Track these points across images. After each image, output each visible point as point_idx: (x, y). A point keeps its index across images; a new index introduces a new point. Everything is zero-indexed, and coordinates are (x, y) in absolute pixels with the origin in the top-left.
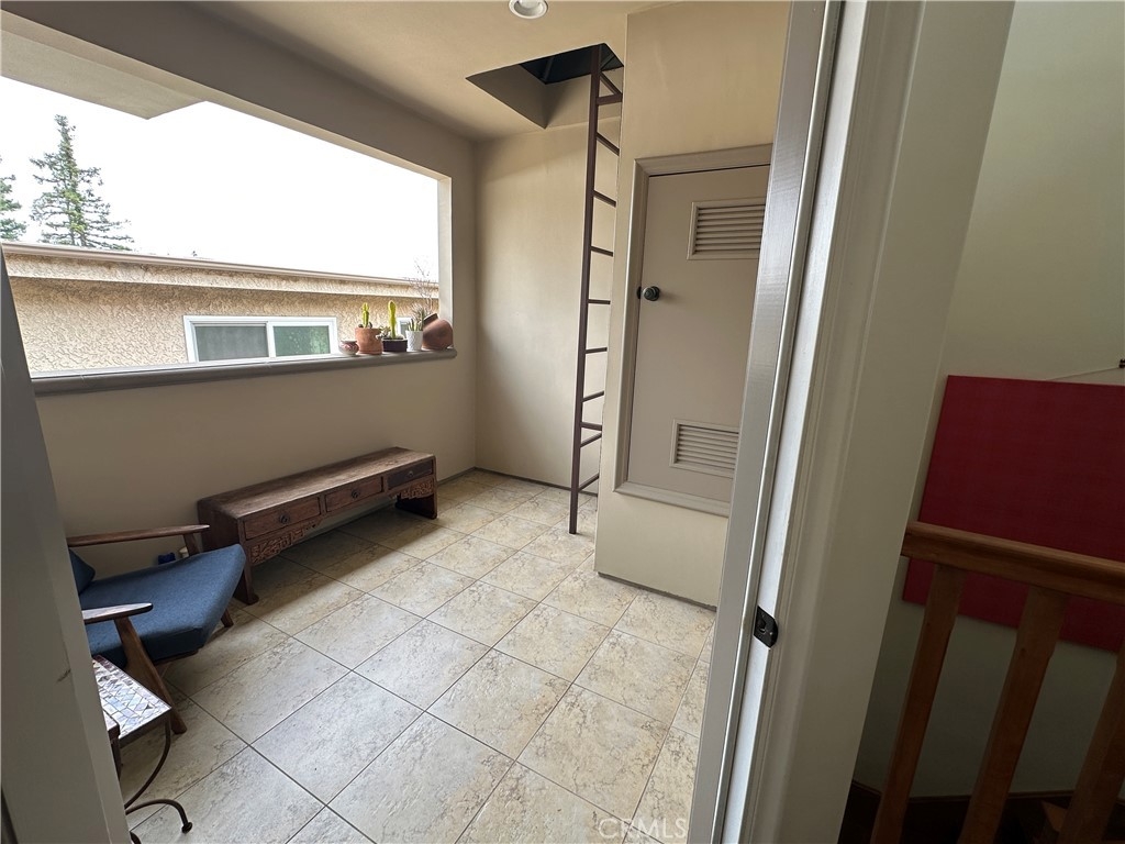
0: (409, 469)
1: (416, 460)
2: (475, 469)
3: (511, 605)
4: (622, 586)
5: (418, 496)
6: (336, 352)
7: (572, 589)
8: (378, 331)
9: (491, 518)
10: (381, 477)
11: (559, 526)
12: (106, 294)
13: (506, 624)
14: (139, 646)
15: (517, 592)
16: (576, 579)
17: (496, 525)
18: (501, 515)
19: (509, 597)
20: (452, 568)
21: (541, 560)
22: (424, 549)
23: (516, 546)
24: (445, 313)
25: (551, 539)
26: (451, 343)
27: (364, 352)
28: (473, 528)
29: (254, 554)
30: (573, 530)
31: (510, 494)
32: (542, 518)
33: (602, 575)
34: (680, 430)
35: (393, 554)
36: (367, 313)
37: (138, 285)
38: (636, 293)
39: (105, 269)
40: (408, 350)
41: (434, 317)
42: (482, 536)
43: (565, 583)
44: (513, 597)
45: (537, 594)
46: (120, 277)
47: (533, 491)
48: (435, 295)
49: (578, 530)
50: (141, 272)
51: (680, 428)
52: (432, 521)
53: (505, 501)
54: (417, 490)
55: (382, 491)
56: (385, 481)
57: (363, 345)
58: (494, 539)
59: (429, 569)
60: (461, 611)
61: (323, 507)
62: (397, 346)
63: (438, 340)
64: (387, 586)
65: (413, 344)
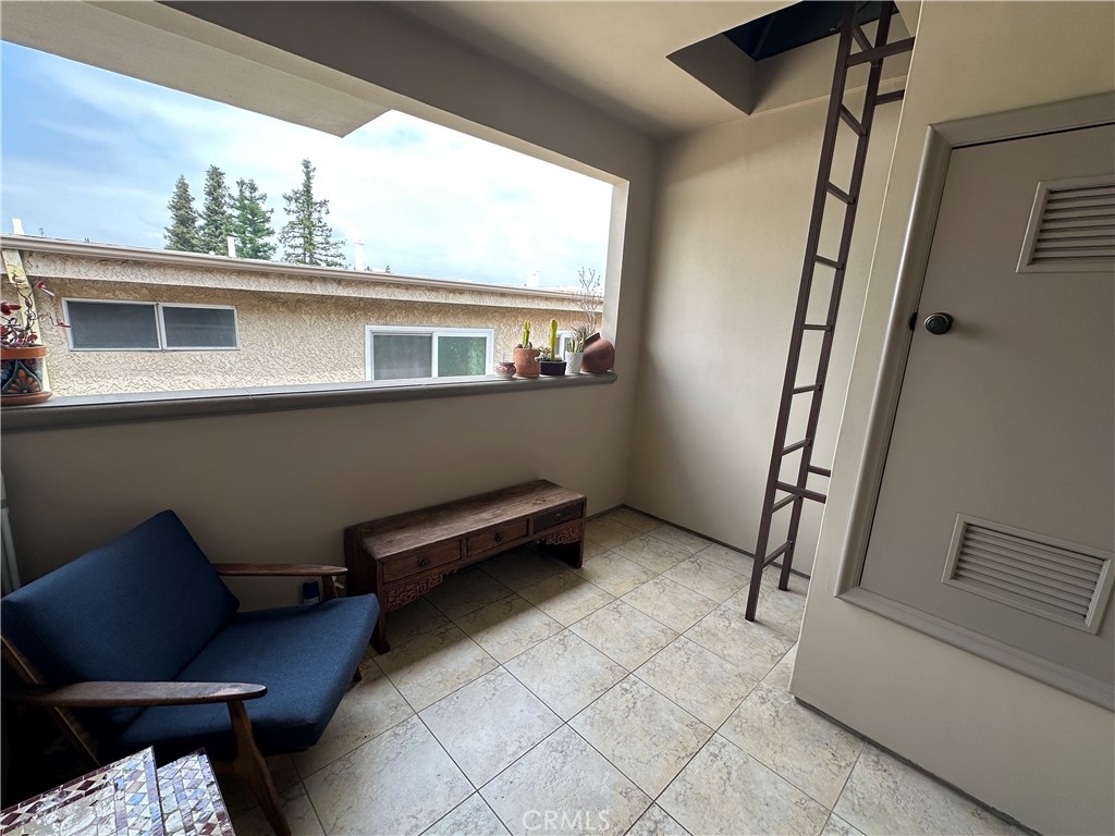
0: (559, 511)
1: (566, 500)
2: (624, 506)
3: (676, 726)
4: (835, 730)
5: (564, 542)
6: (492, 373)
7: (760, 718)
8: (537, 352)
9: (644, 578)
10: (526, 519)
11: (729, 603)
12: (307, 305)
13: (672, 759)
14: (249, 734)
15: (682, 704)
16: (763, 700)
17: (649, 589)
18: (656, 575)
19: (672, 712)
20: (599, 646)
21: (712, 658)
22: (566, 610)
23: (679, 626)
24: (608, 332)
25: (722, 623)
26: (612, 366)
27: (521, 374)
28: (624, 589)
29: (390, 599)
30: (750, 616)
31: (665, 546)
32: (707, 589)
33: (800, 702)
34: (968, 531)
35: (532, 612)
36: (528, 332)
37: (333, 297)
38: (908, 321)
39: (308, 283)
40: (566, 373)
41: (597, 337)
42: (633, 603)
43: (748, 704)
44: (679, 712)
45: (711, 715)
46: (319, 290)
47: (693, 546)
48: (599, 309)
49: (757, 615)
50: (335, 285)
51: (968, 528)
52: (576, 571)
53: (660, 556)
54: (562, 535)
55: (527, 535)
56: (531, 524)
57: (521, 367)
58: (649, 611)
59: (572, 642)
60: (612, 721)
61: (465, 551)
62: (555, 368)
63: (598, 361)
64: (523, 658)
65: (573, 367)
